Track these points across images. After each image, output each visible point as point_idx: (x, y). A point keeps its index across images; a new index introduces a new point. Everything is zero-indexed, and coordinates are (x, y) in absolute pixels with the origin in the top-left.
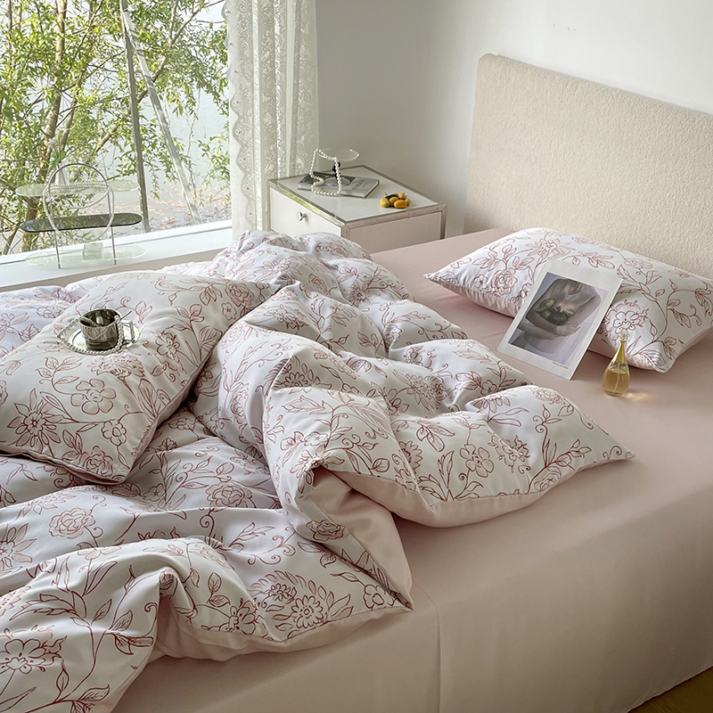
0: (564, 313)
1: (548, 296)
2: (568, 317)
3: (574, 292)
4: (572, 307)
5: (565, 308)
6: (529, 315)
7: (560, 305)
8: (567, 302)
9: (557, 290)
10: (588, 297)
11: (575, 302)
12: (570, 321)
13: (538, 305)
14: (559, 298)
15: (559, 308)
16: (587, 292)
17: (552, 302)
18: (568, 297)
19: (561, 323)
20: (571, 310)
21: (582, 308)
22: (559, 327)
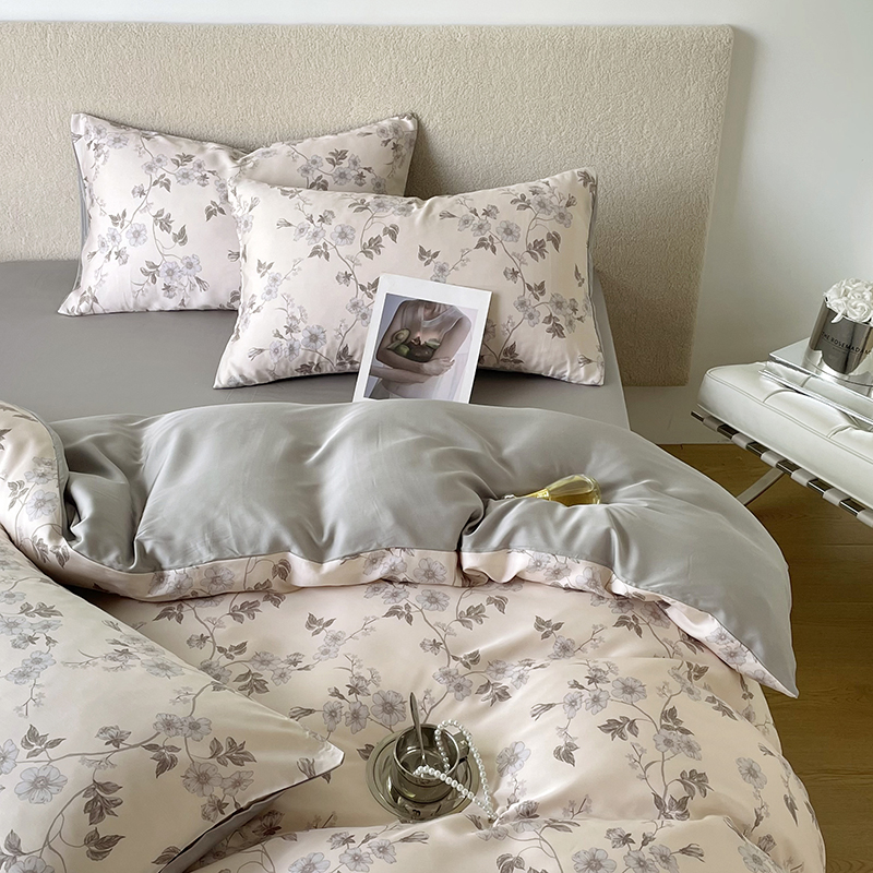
3: (431, 317)
15: (418, 340)
22: (425, 365)
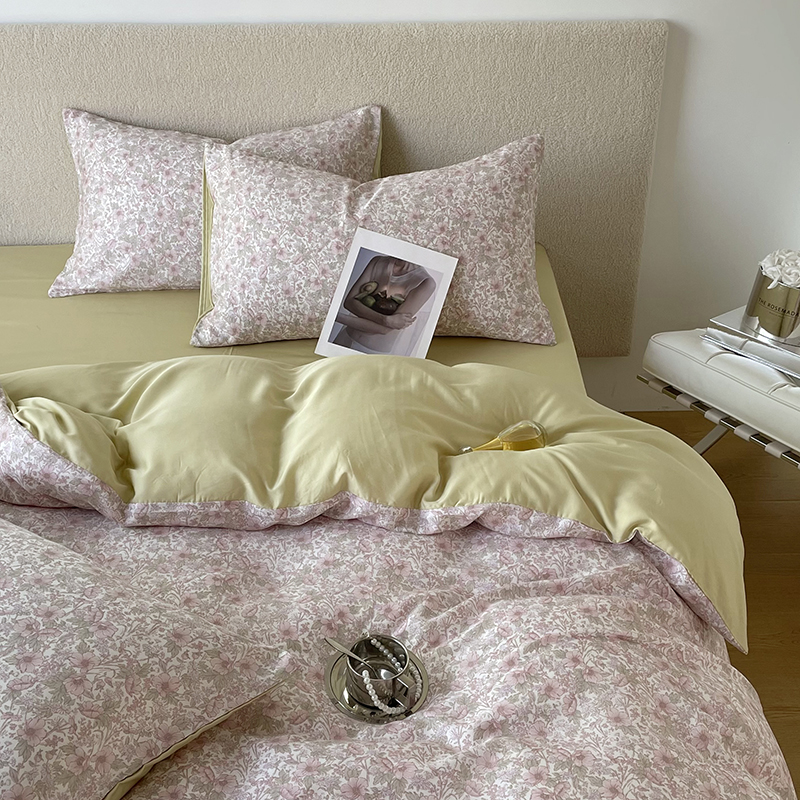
0: (392, 300)
1: (367, 279)
2: (399, 304)
3: (400, 273)
4: (400, 291)
5: (392, 292)
6: (348, 303)
7: (385, 289)
8: (393, 285)
9: (378, 270)
10: (419, 279)
11: (405, 285)
12: (401, 309)
13: (356, 291)
14: (382, 280)
15: (384, 293)
16: (417, 273)
17: (374, 285)
18: (394, 279)
19: (391, 313)
20: (400, 296)
21: (414, 293)
22: (389, 317)
